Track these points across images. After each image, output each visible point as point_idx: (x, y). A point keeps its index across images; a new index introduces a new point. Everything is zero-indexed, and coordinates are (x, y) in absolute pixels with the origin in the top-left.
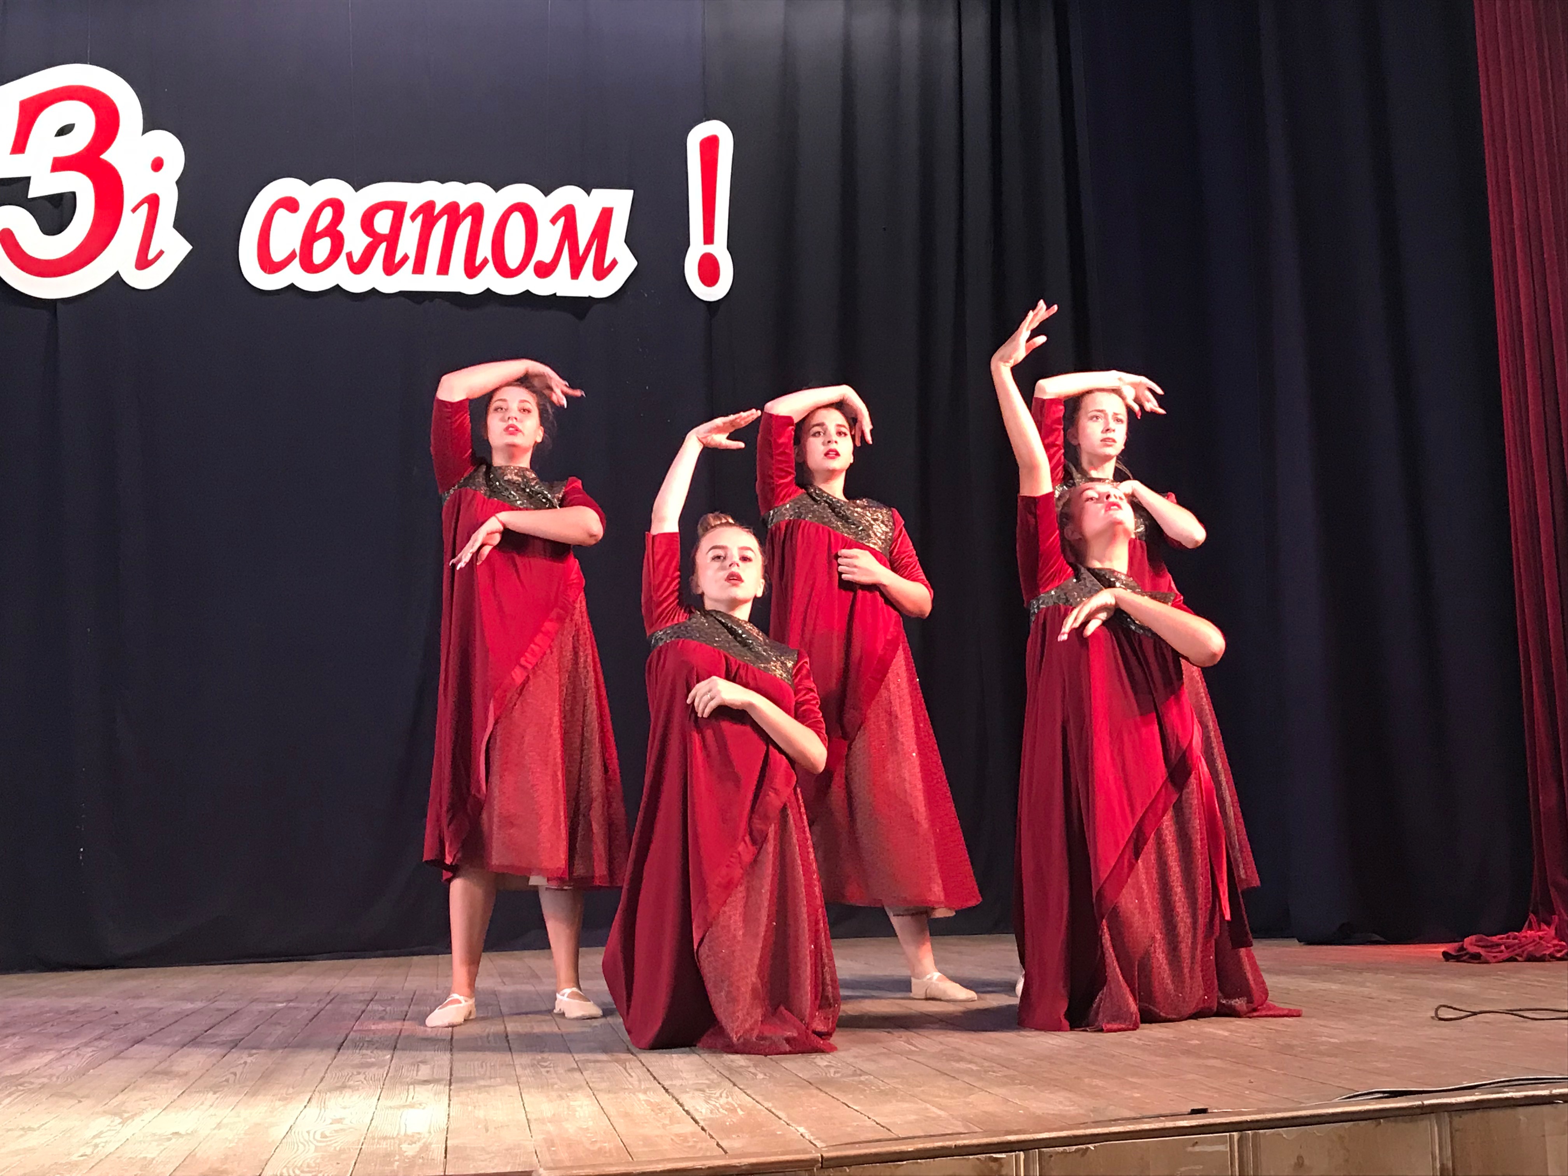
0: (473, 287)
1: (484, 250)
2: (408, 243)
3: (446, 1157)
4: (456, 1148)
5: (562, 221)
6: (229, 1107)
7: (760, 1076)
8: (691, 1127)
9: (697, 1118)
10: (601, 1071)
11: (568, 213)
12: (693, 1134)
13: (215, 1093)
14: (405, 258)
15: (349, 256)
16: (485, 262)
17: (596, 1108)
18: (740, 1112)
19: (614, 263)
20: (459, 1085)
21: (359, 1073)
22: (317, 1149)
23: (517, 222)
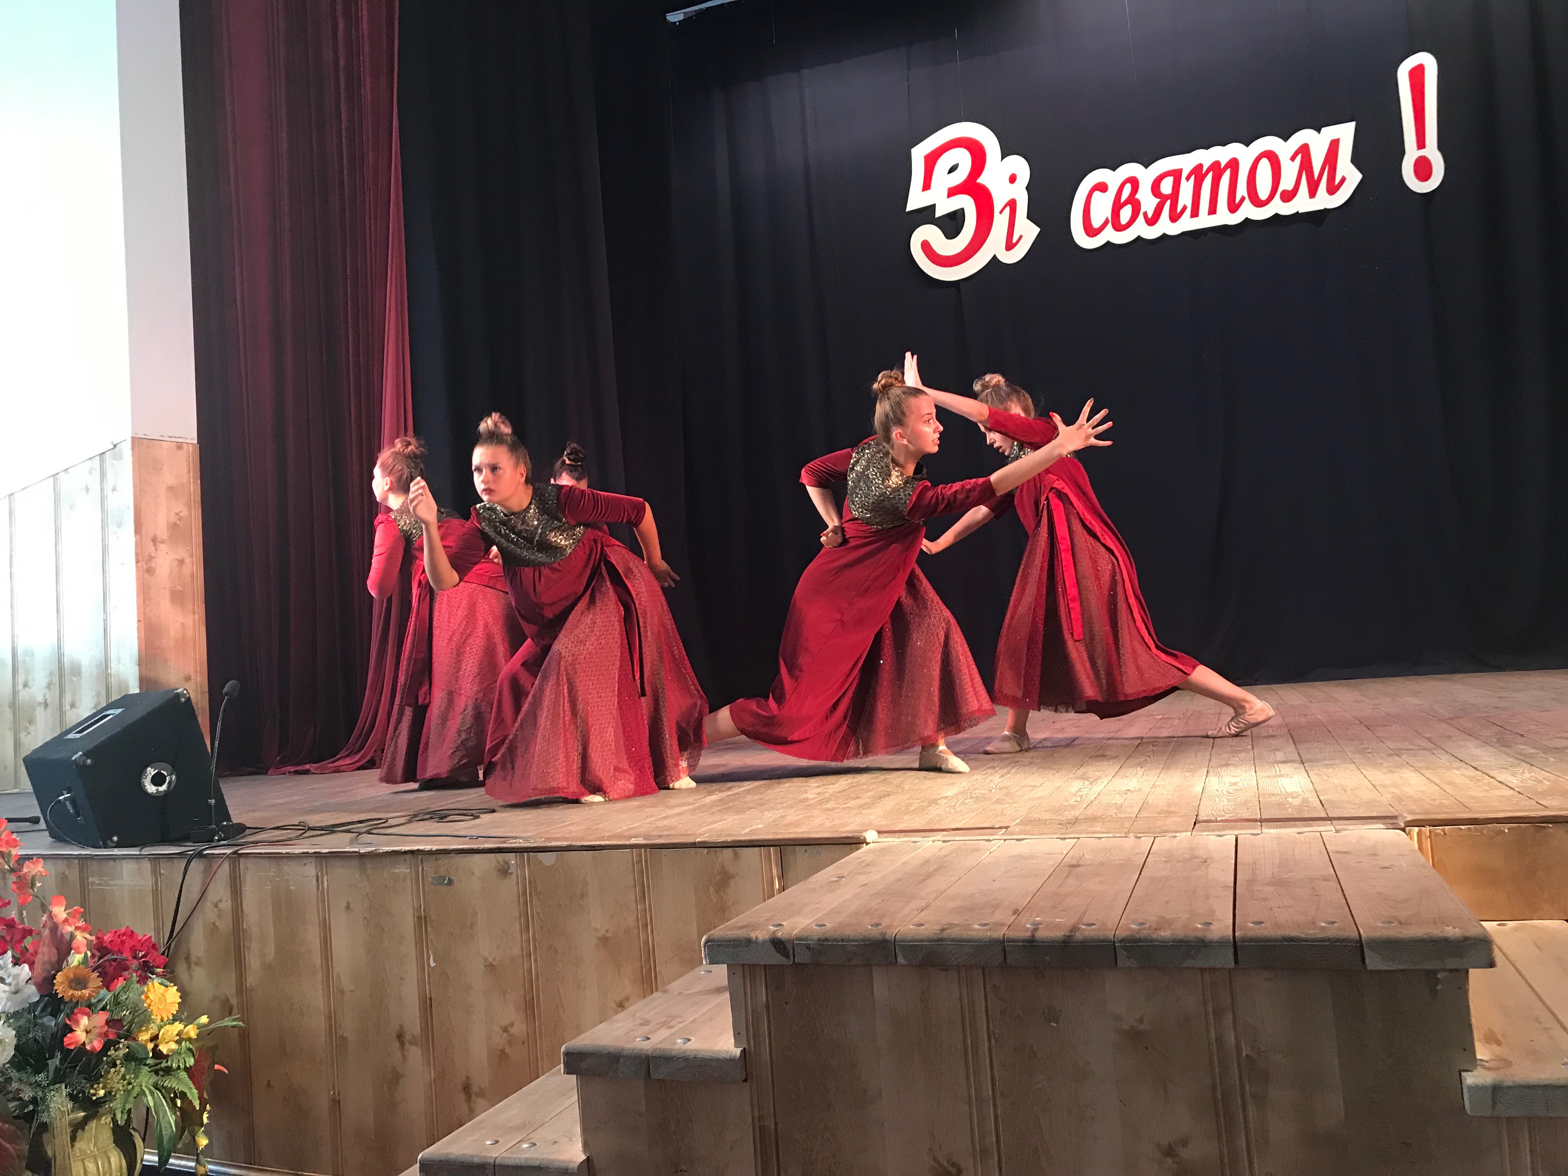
0: (1235, 219)
1: (1242, 190)
2: (1185, 197)
3: (1323, 806)
4: (1328, 801)
5: (1299, 157)
6: (1155, 775)
7: (1551, 759)
8: (1509, 792)
9: (1511, 786)
10: (1415, 756)
11: (1304, 151)
12: (1513, 796)
13: (1142, 768)
14: (1184, 208)
15: (1145, 214)
16: (1243, 199)
17: (1423, 778)
18: (1548, 783)
19: (1343, 180)
20: (1309, 764)
21: (1234, 757)
22: (1228, 800)
23: (1265, 166)
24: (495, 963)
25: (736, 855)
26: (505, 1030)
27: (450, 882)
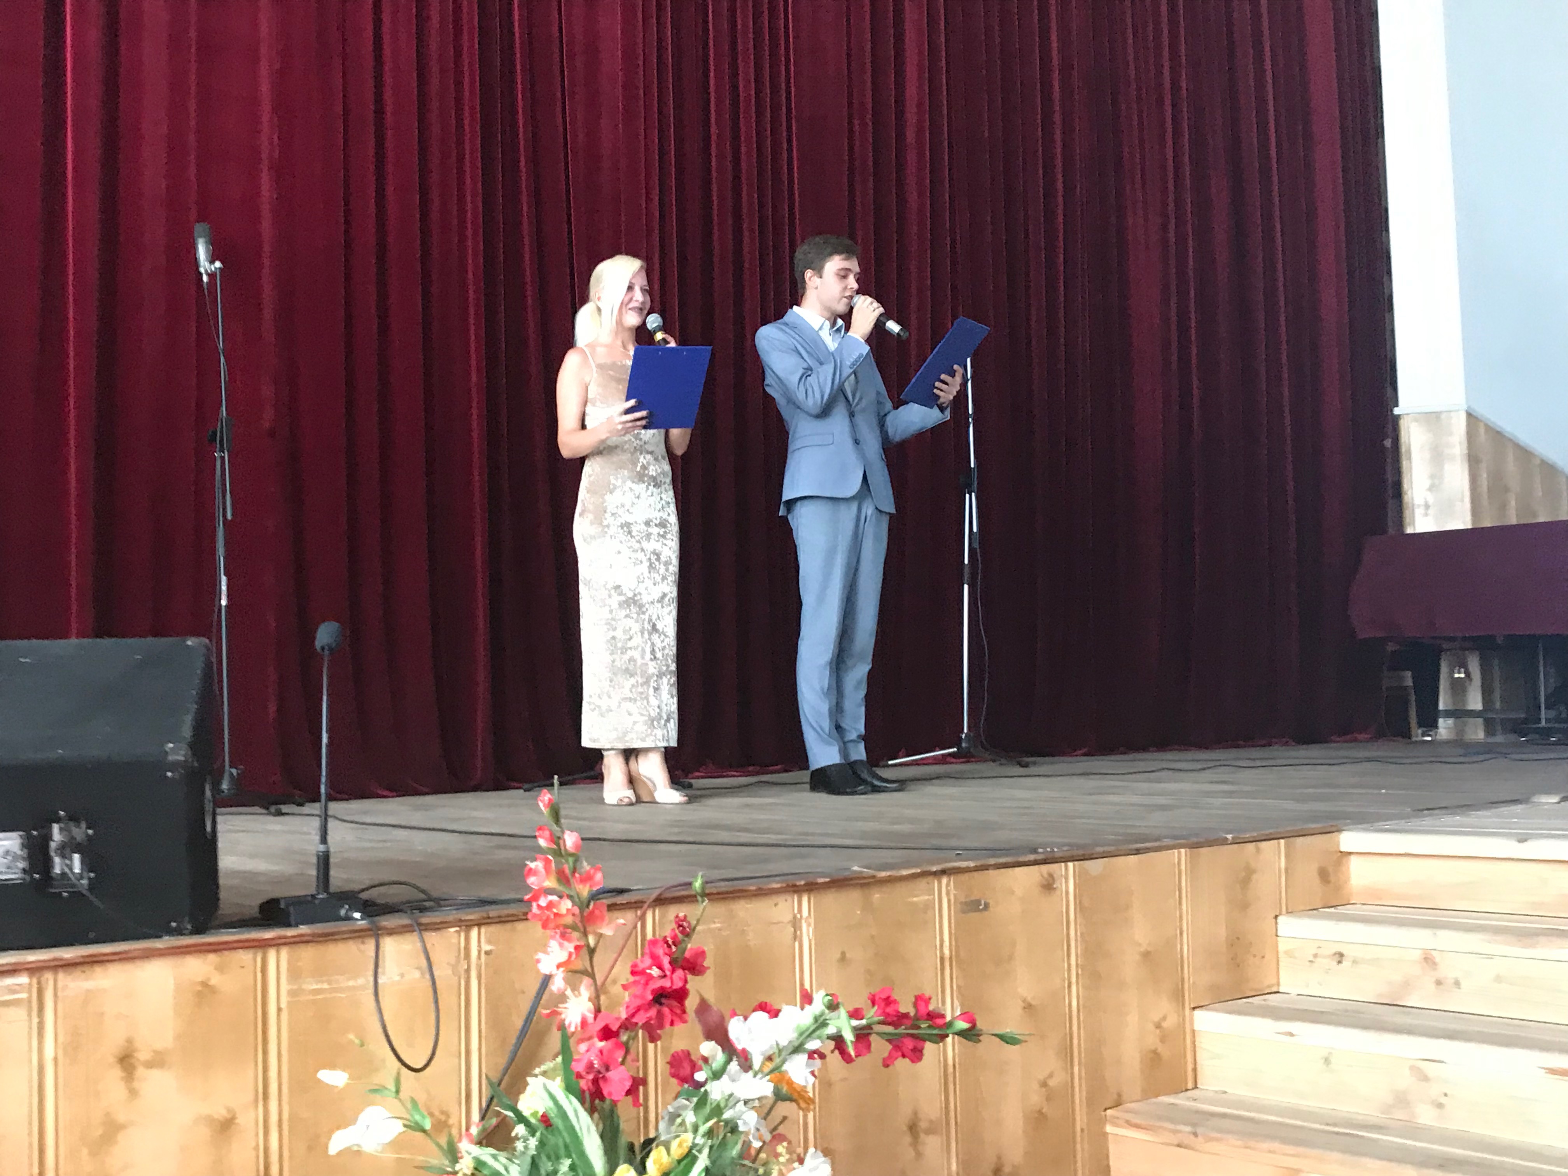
24: (1033, 1003)
25: (1258, 850)
26: (1044, 1084)
27: (987, 906)
